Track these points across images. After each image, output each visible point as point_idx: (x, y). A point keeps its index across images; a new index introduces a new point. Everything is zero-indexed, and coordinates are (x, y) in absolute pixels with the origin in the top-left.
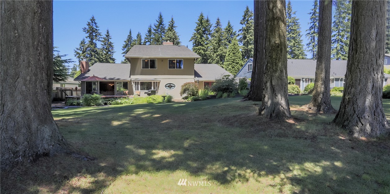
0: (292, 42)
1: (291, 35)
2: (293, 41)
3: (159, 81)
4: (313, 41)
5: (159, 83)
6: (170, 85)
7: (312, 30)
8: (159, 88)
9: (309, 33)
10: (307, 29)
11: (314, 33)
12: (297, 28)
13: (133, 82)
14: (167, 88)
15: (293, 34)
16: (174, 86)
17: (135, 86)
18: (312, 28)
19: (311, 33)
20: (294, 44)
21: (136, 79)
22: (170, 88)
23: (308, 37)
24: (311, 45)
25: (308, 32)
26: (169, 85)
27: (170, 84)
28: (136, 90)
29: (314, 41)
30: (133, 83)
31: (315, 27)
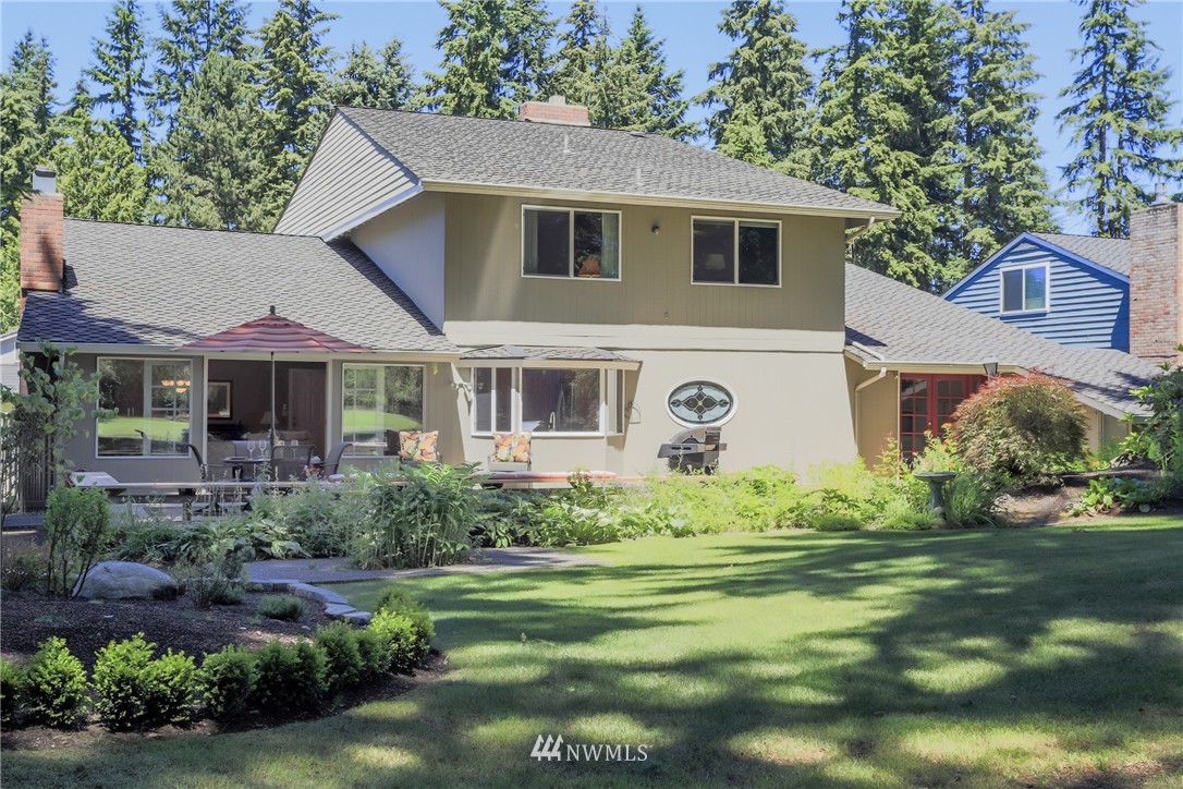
0: (996, 150)
1: (990, 114)
2: (1003, 149)
3: (634, 367)
4: (1096, 152)
5: (633, 376)
6: (700, 396)
7: (1094, 95)
8: (634, 414)
9: (1075, 110)
10: (1065, 87)
11: (1103, 108)
12: (1016, 73)
13: (462, 371)
14: (683, 411)
15: (1001, 107)
16: (723, 403)
17: (472, 396)
18: (1093, 80)
19: (1083, 109)
20: (1009, 163)
21: (481, 348)
22: (700, 410)
23: (1070, 131)
24: (1085, 174)
25: (1070, 101)
26: (693, 392)
27: (700, 384)
28: (483, 423)
29: (1102, 149)
30: (457, 379)
31: (1104, 74)
